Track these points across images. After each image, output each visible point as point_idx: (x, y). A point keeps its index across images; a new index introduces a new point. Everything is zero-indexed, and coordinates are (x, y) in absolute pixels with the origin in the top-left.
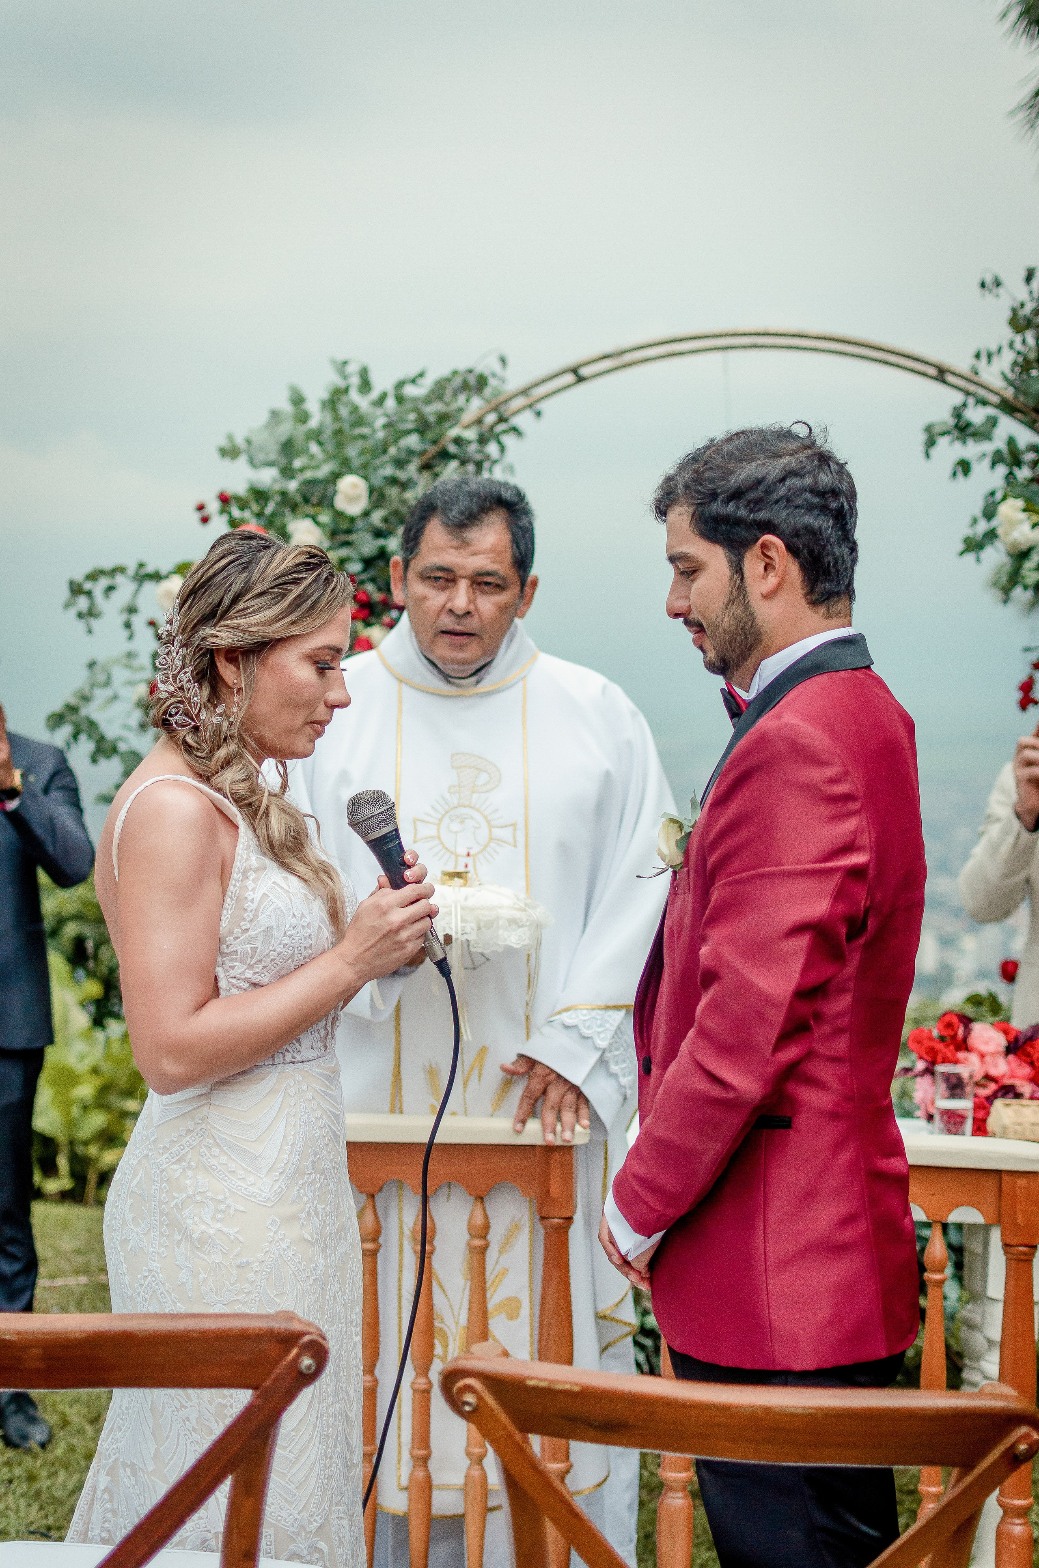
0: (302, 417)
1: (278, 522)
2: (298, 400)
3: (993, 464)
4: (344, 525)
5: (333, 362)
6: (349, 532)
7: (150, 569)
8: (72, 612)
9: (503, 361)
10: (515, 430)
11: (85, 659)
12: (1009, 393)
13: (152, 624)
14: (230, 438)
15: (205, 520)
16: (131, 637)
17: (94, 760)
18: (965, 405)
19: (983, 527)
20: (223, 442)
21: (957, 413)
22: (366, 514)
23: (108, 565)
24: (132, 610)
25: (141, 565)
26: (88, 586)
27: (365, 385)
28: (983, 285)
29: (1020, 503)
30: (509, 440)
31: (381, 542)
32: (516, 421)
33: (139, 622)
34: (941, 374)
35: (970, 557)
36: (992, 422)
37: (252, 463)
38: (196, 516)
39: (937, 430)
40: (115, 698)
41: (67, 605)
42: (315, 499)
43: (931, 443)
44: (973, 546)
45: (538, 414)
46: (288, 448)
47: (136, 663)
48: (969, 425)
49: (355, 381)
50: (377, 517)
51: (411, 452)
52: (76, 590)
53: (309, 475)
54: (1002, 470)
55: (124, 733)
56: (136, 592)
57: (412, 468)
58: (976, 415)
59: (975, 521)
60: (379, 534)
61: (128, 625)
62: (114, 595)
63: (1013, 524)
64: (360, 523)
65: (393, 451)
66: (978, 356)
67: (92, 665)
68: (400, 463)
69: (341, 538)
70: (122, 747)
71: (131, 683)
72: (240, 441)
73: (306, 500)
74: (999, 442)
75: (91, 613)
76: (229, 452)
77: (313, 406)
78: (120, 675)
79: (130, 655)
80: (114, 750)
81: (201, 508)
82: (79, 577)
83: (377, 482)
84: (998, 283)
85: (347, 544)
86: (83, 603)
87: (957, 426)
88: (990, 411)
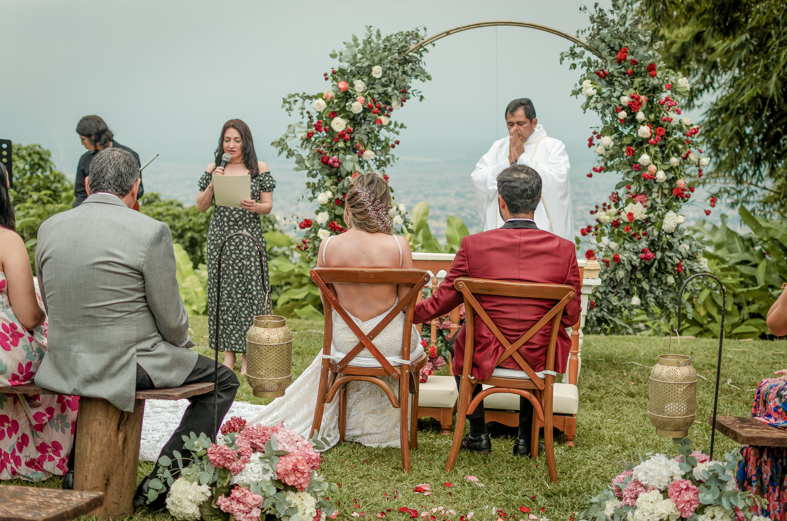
0: (357, 45)
1: (350, 81)
2: (355, 40)
3: (582, 67)
4: (372, 82)
5: (366, 26)
6: (373, 84)
7: (306, 95)
8: (285, 109)
9: (425, 29)
10: (425, 50)
11: (288, 124)
12: (588, 44)
13: (308, 113)
14: (334, 51)
15: (327, 79)
16: (303, 118)
17: (288, 157)
18: (574, 47)
19: (579, 87)
20: (332, 53)
21: (572, 50)
22: (380, 79)
23: (293, 93)
24: (303, 109)
25: (304, 93)
26: (288, 100)
27: (379, 35)
28: (580, 9)
29: (590, 81)
30: (424, 53)
31: (385, 89)
32: (426, 47)
33: (305, 112)
34: (567, 37)
35: (574, 97)
36: (583, 53)
37: (340, 60)
38: (324, 77)
39: (564, 55)
40: (295, 137)
41: (283, 107)
42: (361, 73)
43: (562, 59)
44: (576, 93)
45: (434, 45)
46: (355, 56)
47: (302, 126)
48: (575, 53)
49: (374, 33)
50: (383, 80)
51: (396, 59)
52: (285, 102)
53: (359, 65)
54: (585, 68)
55: (296, 148)
56: (303, 103)
57: (397, 65)
58: (578, 50)
59: (576, 85)
60: (384, 86)
61: (302, 114)
62: (297, 103)
63: (587, 88)
64: (377, 81)
65: (389, 58)
66: (578, 32)
67: (290, 126)
68: (391, 62)
69: (370, 86)
70: (296, 153)
71: (300, 132)
72: (337, 52)
73: (359, 74)
74: (585, 59)
75: (290, 109)
76: (333, 56)
77: (360, 42)
78: (297, 129)
79: (301, 123)
80: (293, 154)
81: (326, 75)
82: (286, 97)
83: (385, 70)
84: (585, 8)
85: (373, 88)
86: (287, 105)
87: (571, 54)
88: (582, 49)
